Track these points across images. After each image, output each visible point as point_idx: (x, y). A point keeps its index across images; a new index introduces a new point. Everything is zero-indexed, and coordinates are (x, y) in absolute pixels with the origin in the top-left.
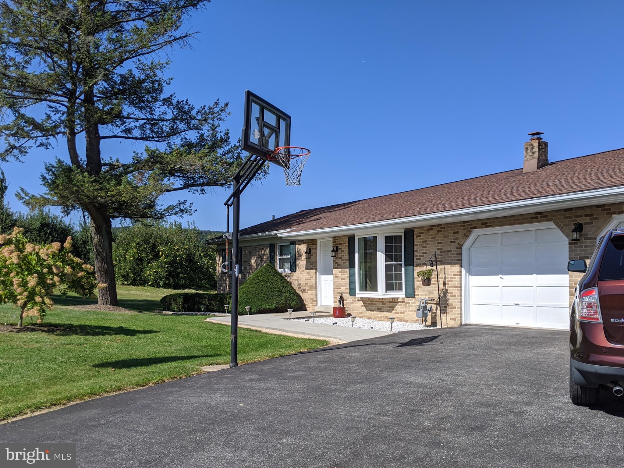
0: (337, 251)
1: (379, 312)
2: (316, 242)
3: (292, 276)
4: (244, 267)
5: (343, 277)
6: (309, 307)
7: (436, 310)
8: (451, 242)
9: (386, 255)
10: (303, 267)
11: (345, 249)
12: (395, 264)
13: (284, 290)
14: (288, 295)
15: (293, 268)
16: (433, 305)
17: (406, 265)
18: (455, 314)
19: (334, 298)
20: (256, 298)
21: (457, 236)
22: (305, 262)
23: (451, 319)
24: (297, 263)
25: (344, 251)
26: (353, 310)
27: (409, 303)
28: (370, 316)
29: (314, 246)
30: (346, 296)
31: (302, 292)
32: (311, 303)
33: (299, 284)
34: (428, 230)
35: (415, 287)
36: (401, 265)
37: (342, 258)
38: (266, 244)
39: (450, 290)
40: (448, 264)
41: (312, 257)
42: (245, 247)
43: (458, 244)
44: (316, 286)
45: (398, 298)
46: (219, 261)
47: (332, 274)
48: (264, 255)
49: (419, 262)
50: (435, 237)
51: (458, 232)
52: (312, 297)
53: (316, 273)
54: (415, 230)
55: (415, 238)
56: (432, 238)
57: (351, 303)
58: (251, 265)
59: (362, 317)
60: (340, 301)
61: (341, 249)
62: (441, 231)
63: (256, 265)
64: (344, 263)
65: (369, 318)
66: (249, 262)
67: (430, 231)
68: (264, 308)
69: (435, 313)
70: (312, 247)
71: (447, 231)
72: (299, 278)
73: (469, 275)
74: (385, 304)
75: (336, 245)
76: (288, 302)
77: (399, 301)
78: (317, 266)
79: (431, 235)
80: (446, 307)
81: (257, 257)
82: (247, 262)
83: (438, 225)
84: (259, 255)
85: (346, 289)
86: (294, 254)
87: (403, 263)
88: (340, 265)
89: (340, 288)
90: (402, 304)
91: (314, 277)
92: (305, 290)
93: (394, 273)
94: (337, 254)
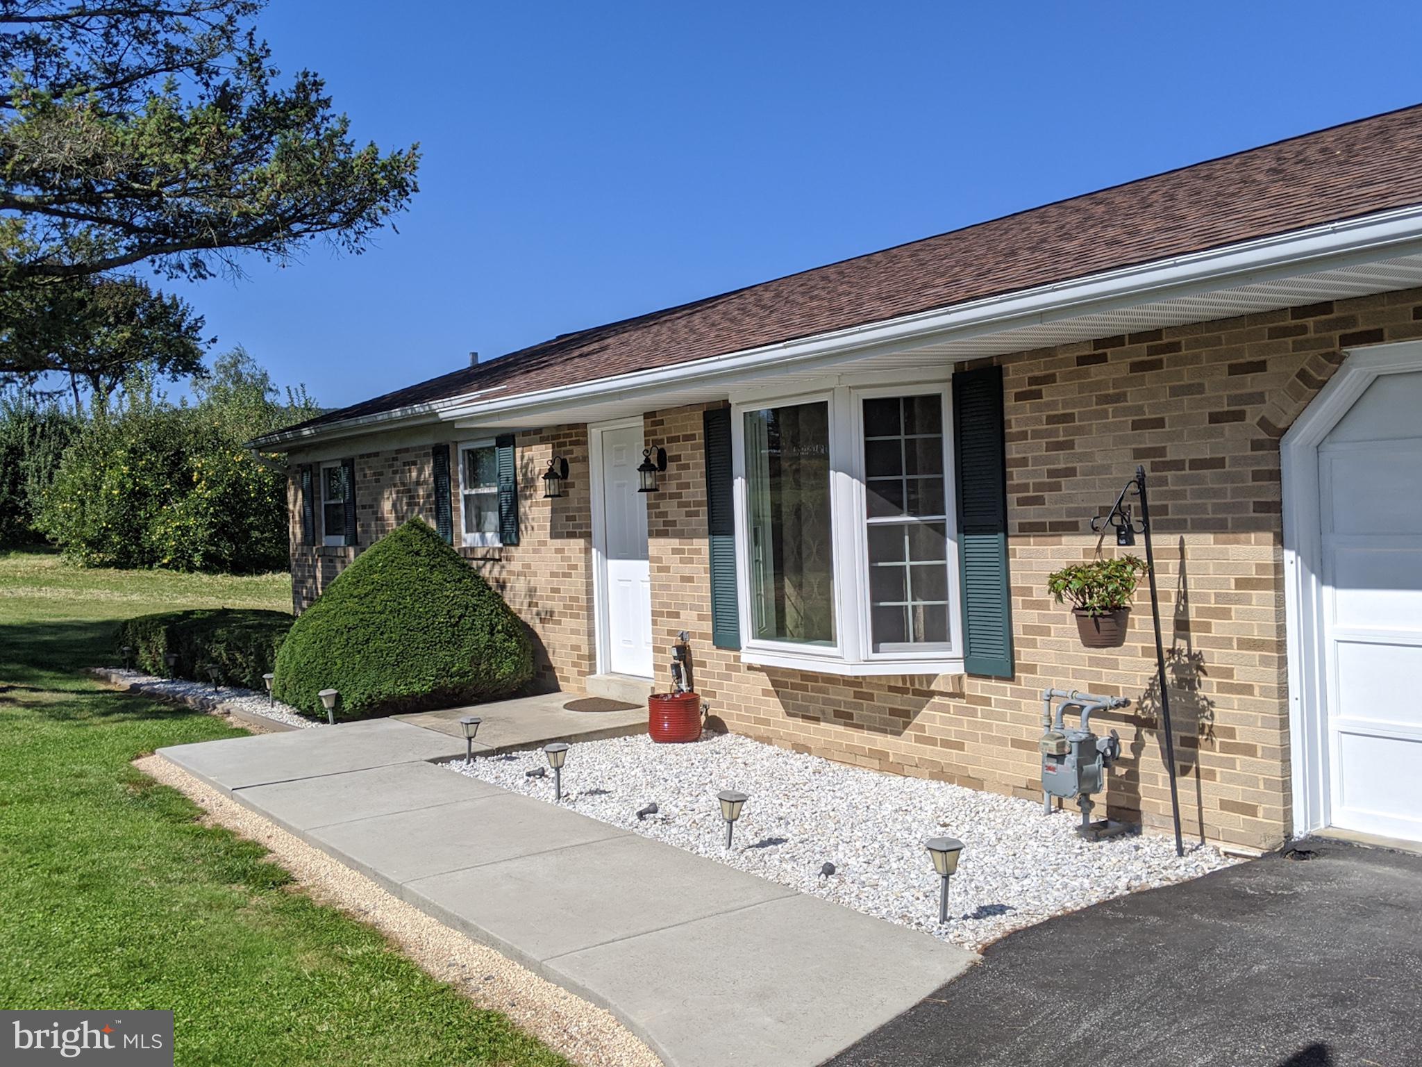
0: (663, 466)
1: (841, 729)
2: (585, 434)
3: (508, 559)
4: (362, 526)
5: (687, 570)
6: (566, 679)
7: (1137, 747)
8: (1215, 418)
9: (870, 486)
10: (542, 528)
11: (694, 457)
12: (912, 526)
13: (467, 622)
14: (484, 638)
15: (510, 530)
16: (1120, 726)
17: (965, 528)
18: (1253, 782)
19: (656, 650)
20: (358, 657)
21: (1252, 384)
22: (547, 511)
23: (1225, 805)
24: (522, 510)
25: (686, 467)
26: (730, 706)
27: (986, 701)
28: (802, 737)
29: (578, 452)
30: (702, 648)
31: (542, 621)
32: (574, 664)
33: (532, 591)
34: (1082, 361)
35: (1018, 633)
36: (940, 529)
37: (679, 495)
38: (422, 448)
39: (1214, 658)
40: (1202, 526)
41: (571, 491)
42: (362, 456)
43: (1264, 423)
44: (590, 600)
45: (930, 678)
46: (295, 505)
47: (644, 556)
48: (418, 483)
49: (1032, 514)
50: (1120, 397)
51: (1260, 366)
52: (574, 639)
53: (587, 551)
54: (1010, 367)
55: (1009, 402)
56: (1107, 399)
57: (720, 676)
58: (382, 519)
59: (766, 740)
60: (676, 667)
61: (678, 458)
62: (1156, 365)
63: (397, 518)
64: (689, 514)
65: (800, 748)
66: (374, 508)
67: (1093, 368)
68: (389, 696)
69: (1133, 765)
70: (571, 452)
71: (1196, 359)
72: (529, 566)
73: (1322, 581)
74: (870, 697)
75: (655, 442)
76: (483, 667)
77: (933, 687)
78: (589, 526)
79: (1099, 385)
80: (1194, 743)
81: (398, 492)
82: (371, 507)
83: (1137, 337)
84: (403, 484)
85: (701, 618)
86: (511, 479)
87: (950, 517)
88: (674, 523)
89: (677, 615)
90: (952, 703)
91: (581, 564)
92: (552, 613)
93: (908, 563)
94: (663, 478)
